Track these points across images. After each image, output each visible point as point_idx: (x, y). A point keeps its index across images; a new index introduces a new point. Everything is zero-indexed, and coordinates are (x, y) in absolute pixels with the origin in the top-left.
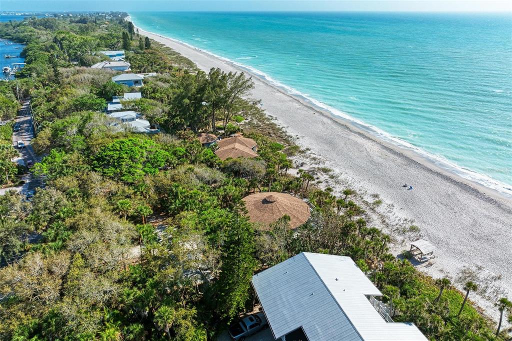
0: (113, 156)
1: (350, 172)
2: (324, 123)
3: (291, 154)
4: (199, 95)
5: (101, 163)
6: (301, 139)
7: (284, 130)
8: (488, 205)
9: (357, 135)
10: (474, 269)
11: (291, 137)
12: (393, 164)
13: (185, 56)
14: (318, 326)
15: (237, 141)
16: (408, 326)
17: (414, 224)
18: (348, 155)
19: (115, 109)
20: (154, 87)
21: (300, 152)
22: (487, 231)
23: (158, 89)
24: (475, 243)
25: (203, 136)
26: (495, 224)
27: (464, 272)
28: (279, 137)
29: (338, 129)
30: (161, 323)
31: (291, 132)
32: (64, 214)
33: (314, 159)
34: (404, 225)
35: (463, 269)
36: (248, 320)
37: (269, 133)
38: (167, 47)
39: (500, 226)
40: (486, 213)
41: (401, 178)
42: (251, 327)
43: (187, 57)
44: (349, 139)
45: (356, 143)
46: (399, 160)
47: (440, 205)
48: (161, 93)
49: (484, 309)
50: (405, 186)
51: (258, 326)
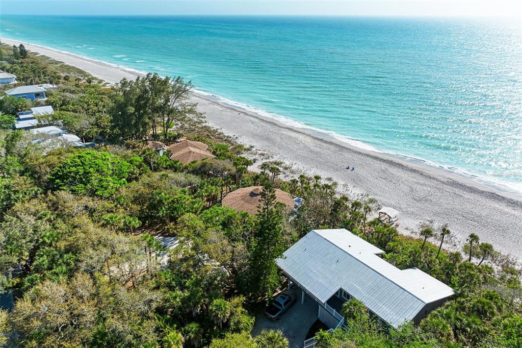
0: (78, 172)
1: (299, 163)
2: (253, 123)
3: (238, 153)
4: (143, 102)
5: (65, 181)
6: (239, 138)
7: (219, 131)
8: (414, 175)
9: (287, 130)
10: (428, 223)
11: (230, 137)
12: (329, 151)
13: (71, 65)
14: (355, 283)
15: (189, 145)
16: (414, 270)
17: (370, 197)
18: (289, 148)
19: (30, 125)
20: (63, 98)
21: (245, 150)
22: (422, 194)
23: (69, 101)
24: (419, 204)
25: (150, 144)
26: (425, 188)
27: (422, 227)
28: (218, 138)
29: (269, 126)
30: (220, 315)
31: (227, 132)
32: (48, 240)
33: (262, 154)
34: (364, 199)
35: (421, 224)
36: (280, 298)
37: (208, 135)
38: (42, 56)
39: (429, 189)
40: (416, 181)
41: (342, 162)
42: (285, 304)
43: (74, 65)
44: (282, 134)
45: (290, 137)
46: (332, 147)
47: (381, 179)
48: (73, 105)
49: (447, 250)
50: (347, 168)
51: (290, 302)
